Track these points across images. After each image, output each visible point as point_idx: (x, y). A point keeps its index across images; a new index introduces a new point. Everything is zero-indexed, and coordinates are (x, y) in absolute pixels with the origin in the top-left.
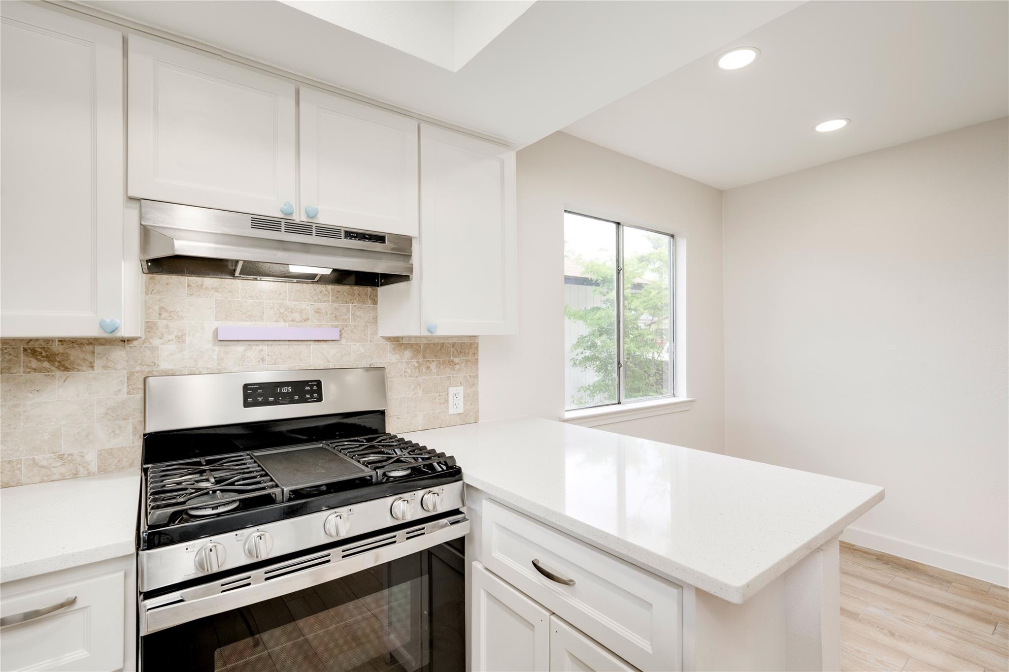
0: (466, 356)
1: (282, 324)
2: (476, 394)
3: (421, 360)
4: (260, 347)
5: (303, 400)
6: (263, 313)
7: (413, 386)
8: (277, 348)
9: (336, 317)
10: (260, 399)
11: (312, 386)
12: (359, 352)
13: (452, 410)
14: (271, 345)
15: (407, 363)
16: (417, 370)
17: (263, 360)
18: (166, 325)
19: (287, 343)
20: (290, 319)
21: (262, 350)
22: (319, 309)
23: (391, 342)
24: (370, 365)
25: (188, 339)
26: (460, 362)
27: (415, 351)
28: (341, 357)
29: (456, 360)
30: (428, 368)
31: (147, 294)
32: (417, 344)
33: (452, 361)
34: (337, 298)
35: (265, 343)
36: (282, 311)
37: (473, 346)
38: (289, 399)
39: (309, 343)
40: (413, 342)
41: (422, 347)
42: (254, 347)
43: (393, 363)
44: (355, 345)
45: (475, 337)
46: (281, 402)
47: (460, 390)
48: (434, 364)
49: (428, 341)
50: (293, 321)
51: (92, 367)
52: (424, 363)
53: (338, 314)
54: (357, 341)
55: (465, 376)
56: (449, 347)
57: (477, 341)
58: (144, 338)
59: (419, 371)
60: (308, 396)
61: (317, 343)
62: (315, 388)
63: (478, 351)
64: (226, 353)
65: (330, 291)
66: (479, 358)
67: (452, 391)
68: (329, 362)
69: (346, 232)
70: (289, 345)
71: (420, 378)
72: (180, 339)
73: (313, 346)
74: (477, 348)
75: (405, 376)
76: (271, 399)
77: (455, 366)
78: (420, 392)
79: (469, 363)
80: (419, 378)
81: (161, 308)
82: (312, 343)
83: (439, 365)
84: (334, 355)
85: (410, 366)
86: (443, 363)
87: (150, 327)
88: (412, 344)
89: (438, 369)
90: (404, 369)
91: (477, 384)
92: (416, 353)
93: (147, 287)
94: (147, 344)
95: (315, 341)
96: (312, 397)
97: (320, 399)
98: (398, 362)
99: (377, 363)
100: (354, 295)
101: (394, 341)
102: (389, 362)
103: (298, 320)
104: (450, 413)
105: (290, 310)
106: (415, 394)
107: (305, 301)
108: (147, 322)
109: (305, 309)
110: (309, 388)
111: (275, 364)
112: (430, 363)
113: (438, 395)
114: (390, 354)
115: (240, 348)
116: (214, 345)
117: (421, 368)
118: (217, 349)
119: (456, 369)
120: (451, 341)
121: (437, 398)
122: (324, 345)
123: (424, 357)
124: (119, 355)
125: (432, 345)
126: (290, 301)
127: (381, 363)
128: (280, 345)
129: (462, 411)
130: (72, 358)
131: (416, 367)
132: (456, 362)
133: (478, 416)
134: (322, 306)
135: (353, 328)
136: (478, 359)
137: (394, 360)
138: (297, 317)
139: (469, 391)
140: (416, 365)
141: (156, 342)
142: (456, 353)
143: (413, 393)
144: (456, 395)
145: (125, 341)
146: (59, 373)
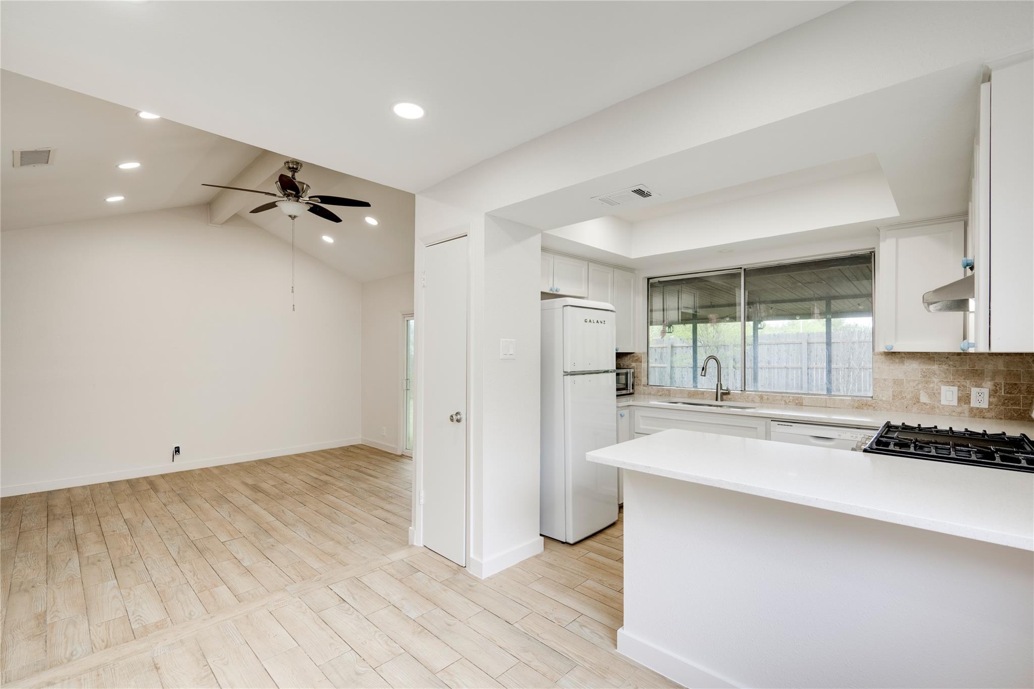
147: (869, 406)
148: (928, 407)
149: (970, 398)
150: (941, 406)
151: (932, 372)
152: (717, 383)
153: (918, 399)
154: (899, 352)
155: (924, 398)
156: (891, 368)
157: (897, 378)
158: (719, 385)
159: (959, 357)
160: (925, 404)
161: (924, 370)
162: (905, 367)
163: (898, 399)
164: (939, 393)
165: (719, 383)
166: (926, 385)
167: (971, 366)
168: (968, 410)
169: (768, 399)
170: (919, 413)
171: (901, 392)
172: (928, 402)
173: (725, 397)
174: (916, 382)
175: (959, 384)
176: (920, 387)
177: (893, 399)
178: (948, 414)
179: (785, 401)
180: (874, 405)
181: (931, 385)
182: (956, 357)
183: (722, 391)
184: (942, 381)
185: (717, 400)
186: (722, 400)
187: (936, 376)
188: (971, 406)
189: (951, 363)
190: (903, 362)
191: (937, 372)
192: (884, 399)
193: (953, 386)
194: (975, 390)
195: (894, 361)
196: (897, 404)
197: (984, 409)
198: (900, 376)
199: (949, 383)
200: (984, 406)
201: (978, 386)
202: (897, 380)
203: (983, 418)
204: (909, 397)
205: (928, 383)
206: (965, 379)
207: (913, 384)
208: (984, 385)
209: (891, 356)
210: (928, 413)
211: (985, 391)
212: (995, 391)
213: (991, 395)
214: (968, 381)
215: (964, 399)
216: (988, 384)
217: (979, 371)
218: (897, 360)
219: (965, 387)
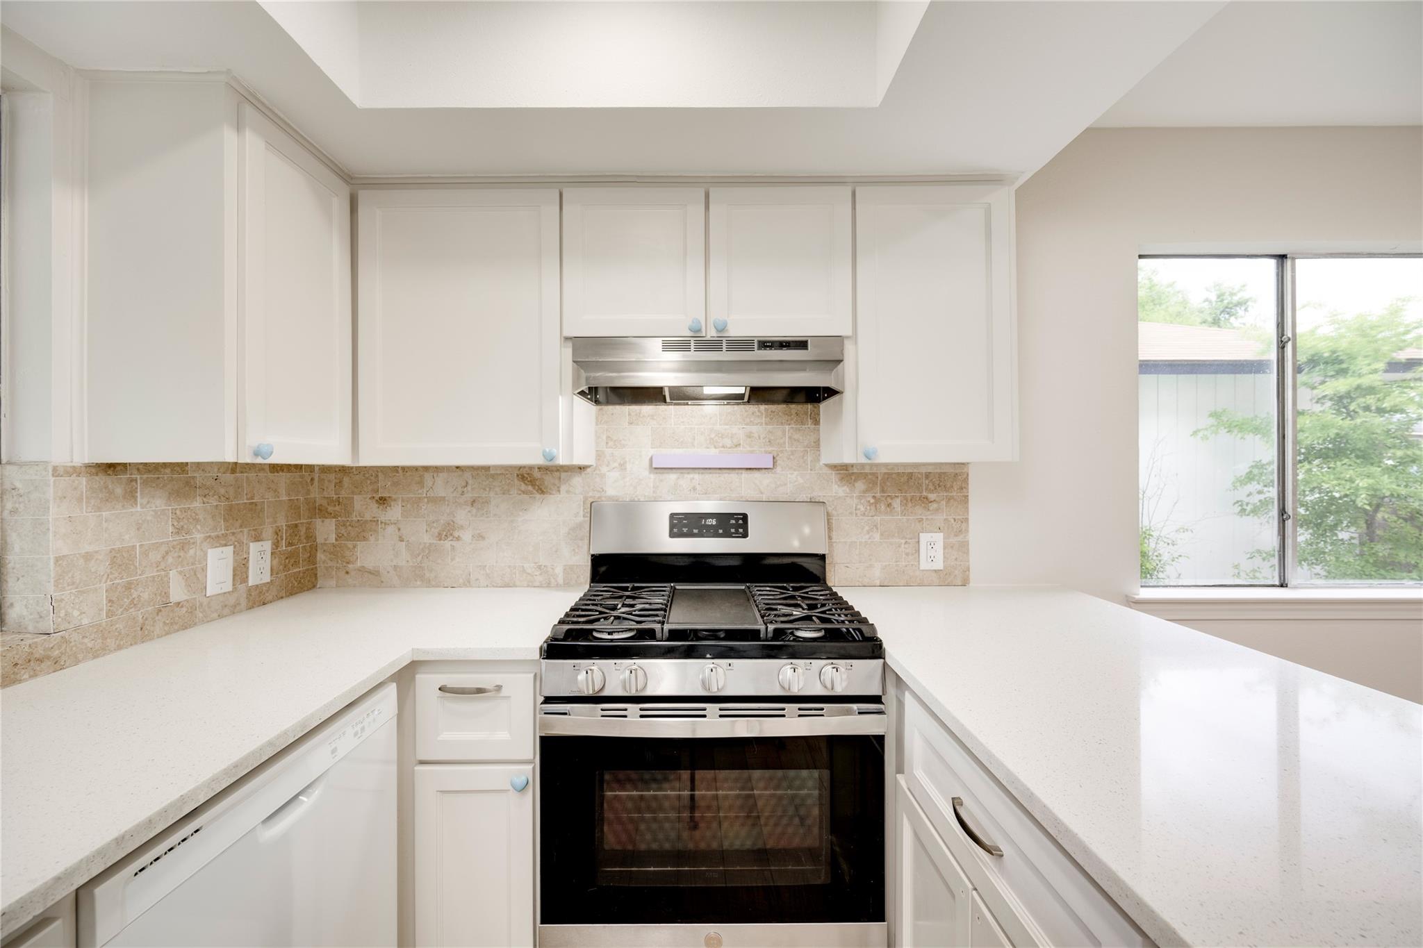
0: (946, 491)
1: (713, 451)
2: (965, 545)
3: (878, 495)
4: (691, 476)
5: (727, 535)
6: (694, 439)
7: (867, 528)
8: (708, 477)
9: (769, 441)
10: (685, 530)
11: (737, 520)
12: (797, 483)
13: (925, 565)
14: (702, 473)
15: (859, 498)
16: (873, 508)
17: (694, 489)
18: (612, 453)
19: (718, 471)
20: (721, 445)
21: (693, 478)
22: (751, 432)
23: (838, 470)
24: (811, 499)
25: (628, 466)
26: (937, 499)
27: (870, 483)
28: (776, 488)
29: (932, 496)
30: (889, 505)
31: (597, 424)
33: (926, 498)
34: (771, 419)
35: (697, 471)
36: (713, 436)
37: (960, 477)
38: (713, 533)
39: (740, 471)
40: (867, 470)
41: (880, 478)
42: (686, 475)
43: (840, 497)
44: (792, 474)
45: (963, 464)
46: (705, 535)
47: (939, 538)
48: (898, 501)
49: (889, 470)
50: (723, 447)
51: (559, 491)
52: (883, 499)
53: (772, 438)
54: (795, 470)
55: (946, 519)
56: (920, 479)
57: (965, 470)
58: (595, 465)
59: (876, 509)
60: (733, 530)
61: (749, 472)
62: (741, 522)
63: (968, 484)
64: (661, 481)
65: (763, 412)
66: (969, 494)
67: (925, 538)
68: (762, 493)
69: (759, 342)
70: (719, 473)
71: (877, 519)
72: (622, 466)
73: (745, 475)
74: (966, 480)
75: (856, 514)
76: (695, 531)
77: (930, 504)
78: (877, 537)
79: (952, 501)
80: (875, 518)
81: (608, 437)
82: (744, 471)
83: (905, 502)
84: (768, 486)
85: (862, 501)
86: (911, 500)
87: (599, 455)
88: (866, 474)
89: (903, 508)
90: (854, 506)
91: (967, 531)
92: (871, 485)
93: (597, 418)
94: (598, 472)
95: (747, 469)
96: (737, 532)
97: (745, 535)
98: (847, 496)
99: (820, 496)
100: (792, 415)
101: (841, 470)
102: (835, 496)
103: (728, 446)
104: (922, 567)
105: (720, 435)
106: (870, 538)
107: (736, 425)
108: (597, 451)
109: (736, 434)
110: (734, 522)
111: (706, 494)
112: (892, 499)
113: (903, 541)
114: (836, 486)
115: (673, 477)
116: (650, 473)
117: (878, 506)
118: (652, 476)
119: (931, 508)
120: (923, 470)
121: (903, 546)
122: (757, 475)
123: (883, 491)
124: (577, 480)
126: (720, 425)
127: (824, 496)
128: (710, 473)
129: (941, 567)
130: (546, 483)
131: (872, 504)
132: (932, 500)
133: (968, 576)
134: (754, 429)
135: (790, 453)
136: (968, 496)
137: (840, 494)
138: (728, 442)
139: (953, 540)
140: (872, 501)
141: (604, 469)
142: (931, 487)
143: (867, 536)
144: (932, 545)
145: (581, 468)
146: (538, 496)
148: (184, 610)
149: (248, 568)
150: (205, 601)
151: (191, 516)
153: (167, 595)
154: (125, 465)
155: (177, 592)
157: (118, 545)
159: (232, 475)
160: (178, 604)
161: (178, 512)
163: (120, 611)
164: (204, 570)
166: (182, 554)
167: (248, 497)
168: (245, 596)
171: (128, 587)
172: (186, 597)
174: (163, 549)
175: (233, 538)
176: (170, 560)
177: (110, 614)
178: (215, 615)
181: (192, 552)
182: (229, 477)
184: (210, 536)
187: (199, 527)
188: (250, 583)
189: (222, 491)
190: (131, 496)
191: (201, 517)
193: (226, 545)
194: (254, 548)
195: (111, 493)
196: (120, 626)
197: (264, 584)
198: (127, 537)
199: (220, 541)
200: (267, 578)
201: (258, 539)
202: (119, 551)
203: (264, 604)
204: (145, 596)
205: (184, 546)
206: (241, 526)
207: (155, 556)
208: (264, 535)
209: (101, 479)
210: (185, 627)
211: (267, 546)
212: (276, 545)
213: (272, 553)
214: (246, 530)
215: (240, 571)
216: (268, 531)
217: (259, 507)
218: (119, 491)
219: (241, 543)
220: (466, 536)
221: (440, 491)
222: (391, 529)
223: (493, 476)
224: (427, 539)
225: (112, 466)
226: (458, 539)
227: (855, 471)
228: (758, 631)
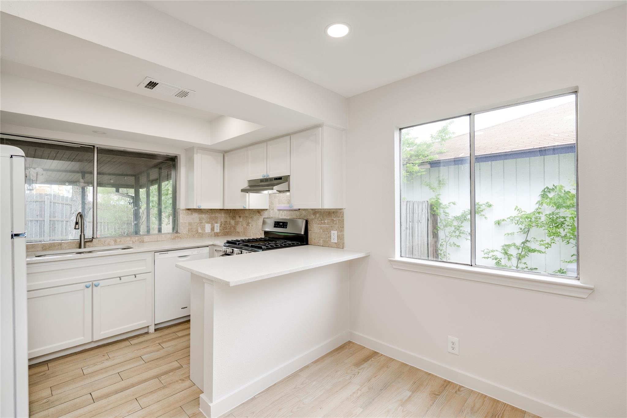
0: (338, 218)
1: (288, 205)
2: (343, 235)
3: (322, 218)
4: (284, 212)
6: (285, 202)
7: (319, 228)
11: (286, 224)
14: (286, 211)
15: (317, 219)
16: (320, 222)
17: (285, 215)
23: (312, 211)
25: (274, 209)
30: (324, 221)
32: (320, 212)
33: (333, 219)
37: (341, 213)
38: (281, 227)
45: (342, 209)
47: (336, 232)
48: (326, 220)
49: (324, 210)
54: (304, 210)
55: (338, 227)
56: (331, 213)
57: (343, 211)
66: (344, 219)
67: (332, 232)
68: (294, 217)
69: (274, 178)
72: (273, 209)
74: (343, 214)
75: (317, 224)
76: (278, 226)
79: (340, 221)
80: (321, 225)
81: (271, 202)
86: (329, 220)
87: (270, 206)
89: (328, 222)
90: (316, 221)
91: (344, 231)
95: (294, 210)
97: (286, 228)
104: (332, 241)
113: (328, 233)
115: (281, 212)
117: (322, 221)
119: (334, 223)
120: (332, 211)
122: (296, 212)
123: (323, 217)
124: (264, 213)
125: (325, 213)
128: (288, 211)
129: (336, 242)
132: (335, 220)
133: (344, 245)
137: (313, 218)
139: (340, 233)
140: (320, 220)
141: (270, 210)
142: (334, 216)
143: (319, 231)
144: (334, 234)
145: (267, 209)
146: (260, 216)
147: (179, 237)
150: (205, 233)
151: (202, 218)
152: (80, 234)
153: (198, 231)
154: (191, 209)
155: (200, 231)
156: (188, 216)
157: (190, 222)
158: (82, 236)
160: (200, 233)
161: (200, 217)
162: (193, 216)
163: (190, 232)
164: (205, 227)
165: (82, 234)
167: (214, 215)
168: (214, 234)
169: (120, 241)
170: (198, 237)
171: (192, 228)
173: (87, 244)
174: (197, 223)
175: (211, 222)
176: (198, 225)
179: (133, 241)
180: (180, 237)
181: (202, 224)
182: (210, 211)
183: (86, 240)
184: (206, 222)
185: (80, 247)
186: (85, 247)
187: (204, 220)
188: (215, 231)
189: (209, 214)
190: (192, 214)
191: (204, 218)
192: (185, 233)
194: (216, 225)
195: (189, 213)
196: (190, 234)
197: (218, 232)
198: (191, 220)
199: (208, 223)
200: (218, 231)
201: (217, 223)
202: (190, 223)
203: (218, 236)
204: (194, 230)
205: (201, 223)
206: (213, 220)
207: (196, 224)
208: (218, 222)
209: (187, 211)
210: (201, 237)
211: (219, 225)
212: (221, 225)
213: (220, 227)
214: (214, 221)
215: (213, 229)
216: (219, 222)
217: (217, 217)
218: (190, 213)
219: (213, 224)
220: (250, 225)
221: (247, 215)
222: (241, 223)
223: (254, 211)
224: (245, 226)
225: (189, 209)
226: (249, 226)
227: (317, 211)
228: (248, 245)
